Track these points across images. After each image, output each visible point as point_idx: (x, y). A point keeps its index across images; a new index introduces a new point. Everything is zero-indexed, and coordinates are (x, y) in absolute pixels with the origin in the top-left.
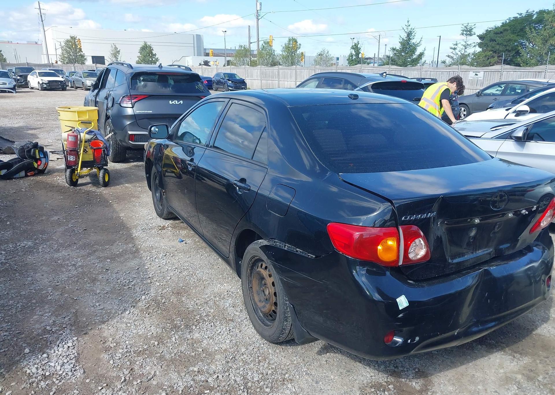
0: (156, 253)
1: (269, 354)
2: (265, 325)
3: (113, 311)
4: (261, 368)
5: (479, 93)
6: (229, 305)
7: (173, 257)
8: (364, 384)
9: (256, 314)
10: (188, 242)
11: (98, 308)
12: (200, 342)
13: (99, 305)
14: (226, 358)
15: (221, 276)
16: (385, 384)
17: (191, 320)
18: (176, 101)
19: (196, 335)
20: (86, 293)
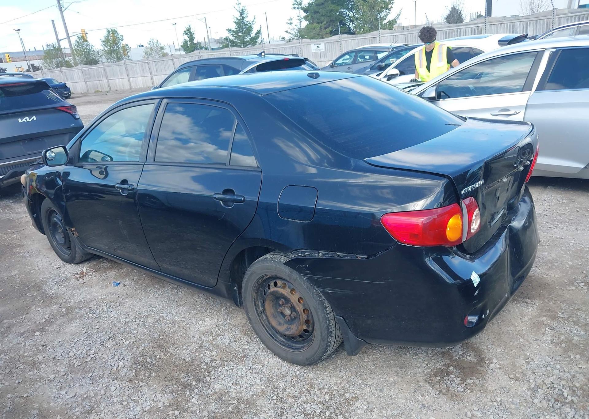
0: (95, 307)
1: (312, 379)
2: (294, 349)
3: (92, 394)
4: (315, 397)
6: (229, 340)
7: (121, 305)
8: (426, 375)
9: (276, 340)
10: (126, 283)
11: (68, 397)
12: (226, 393)
13: (66, 393)
14: (269, 400)
15: (195, 311)
16: (444, 367)
17: (198, 371)
18: (28, 118)
19: (218, 387)
20: (34, 384)
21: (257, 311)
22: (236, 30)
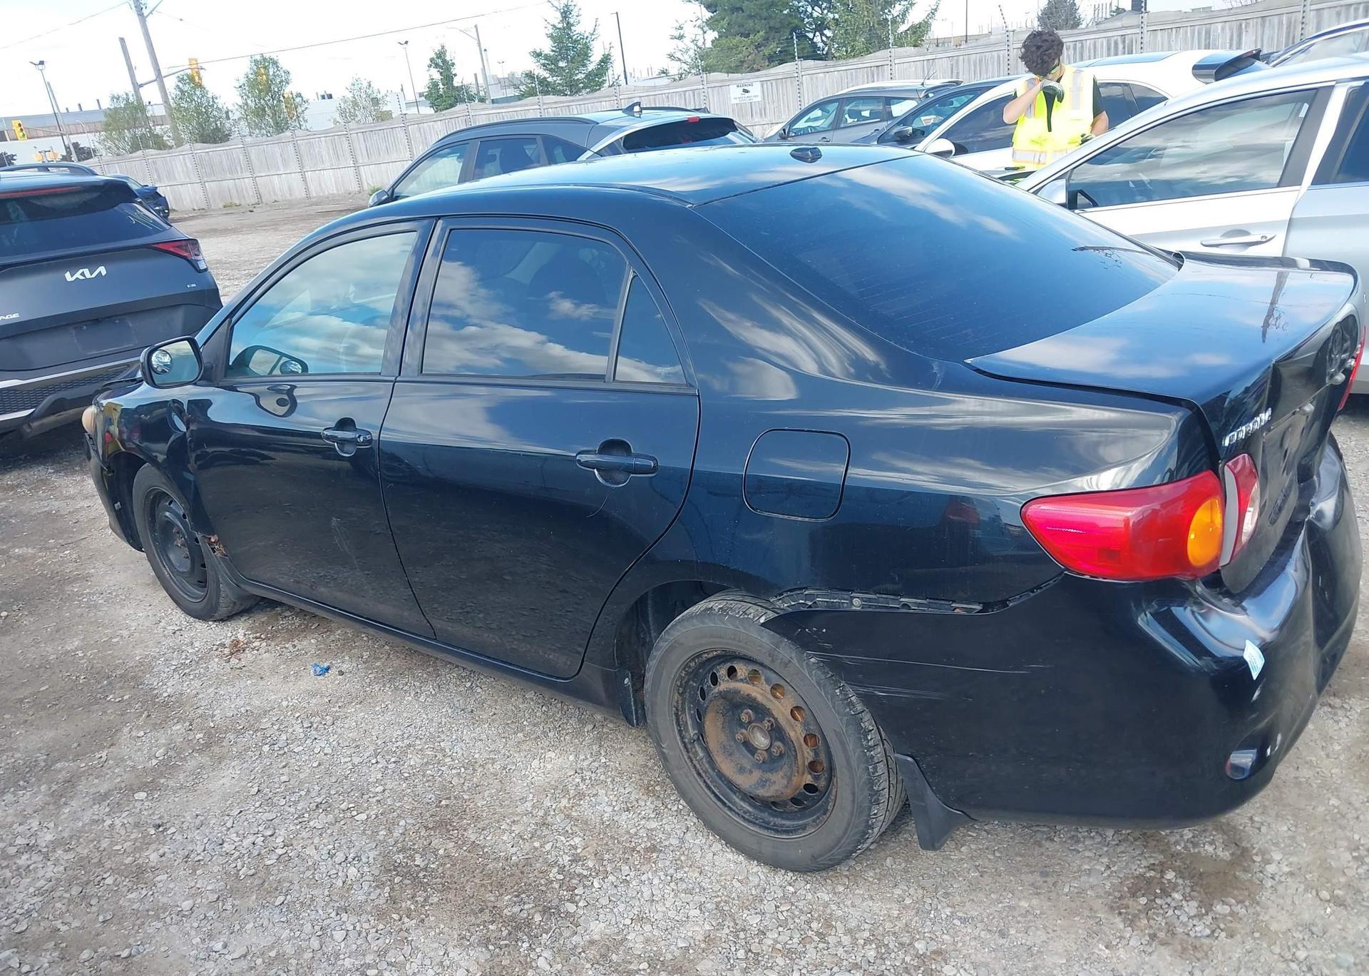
0: (276, 727)
1: (826, 905)
2: (777, 831)
3: (289, 949)
4: (840, 951)
5: (784, 130)
6: (611, 808)
7: (338, 723)
8: (1110, 894)
9: (730, 809)
10: (345, 667)
11: (229, 957)
12: (619, 942)
13: (225, 946)
14: (729, 960)
15: (520, 735)
16: (1152, 873)
17: (544, 888)
18: (86, 271)
19: (597, 929)
20: (143, 923)
21: (682, 738)
22: (552, 53)
